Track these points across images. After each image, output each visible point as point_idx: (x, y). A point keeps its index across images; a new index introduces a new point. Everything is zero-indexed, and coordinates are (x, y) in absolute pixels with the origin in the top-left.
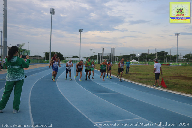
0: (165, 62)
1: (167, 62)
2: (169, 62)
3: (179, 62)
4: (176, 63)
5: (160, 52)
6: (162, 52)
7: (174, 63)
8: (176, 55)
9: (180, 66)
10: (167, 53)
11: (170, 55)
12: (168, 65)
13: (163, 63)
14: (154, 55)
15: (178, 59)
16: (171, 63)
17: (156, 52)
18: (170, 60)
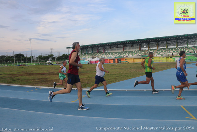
0: (22, 62)
1: (24, 62)
2: (26, 63)
3: (33, 62)
4: (31, 63)
5: (18, 54)
6: (19, 54)
7: (29, 63)
8: (31, 57)
9: (34, 65)
10: (24, 55)
11: (26, 56)
12: (24, 65)
13: (21, 64)
14: (12, 57)
15: (32, 60)
16: (27, 64)
17: (14, 55)
18: (27, 61)
